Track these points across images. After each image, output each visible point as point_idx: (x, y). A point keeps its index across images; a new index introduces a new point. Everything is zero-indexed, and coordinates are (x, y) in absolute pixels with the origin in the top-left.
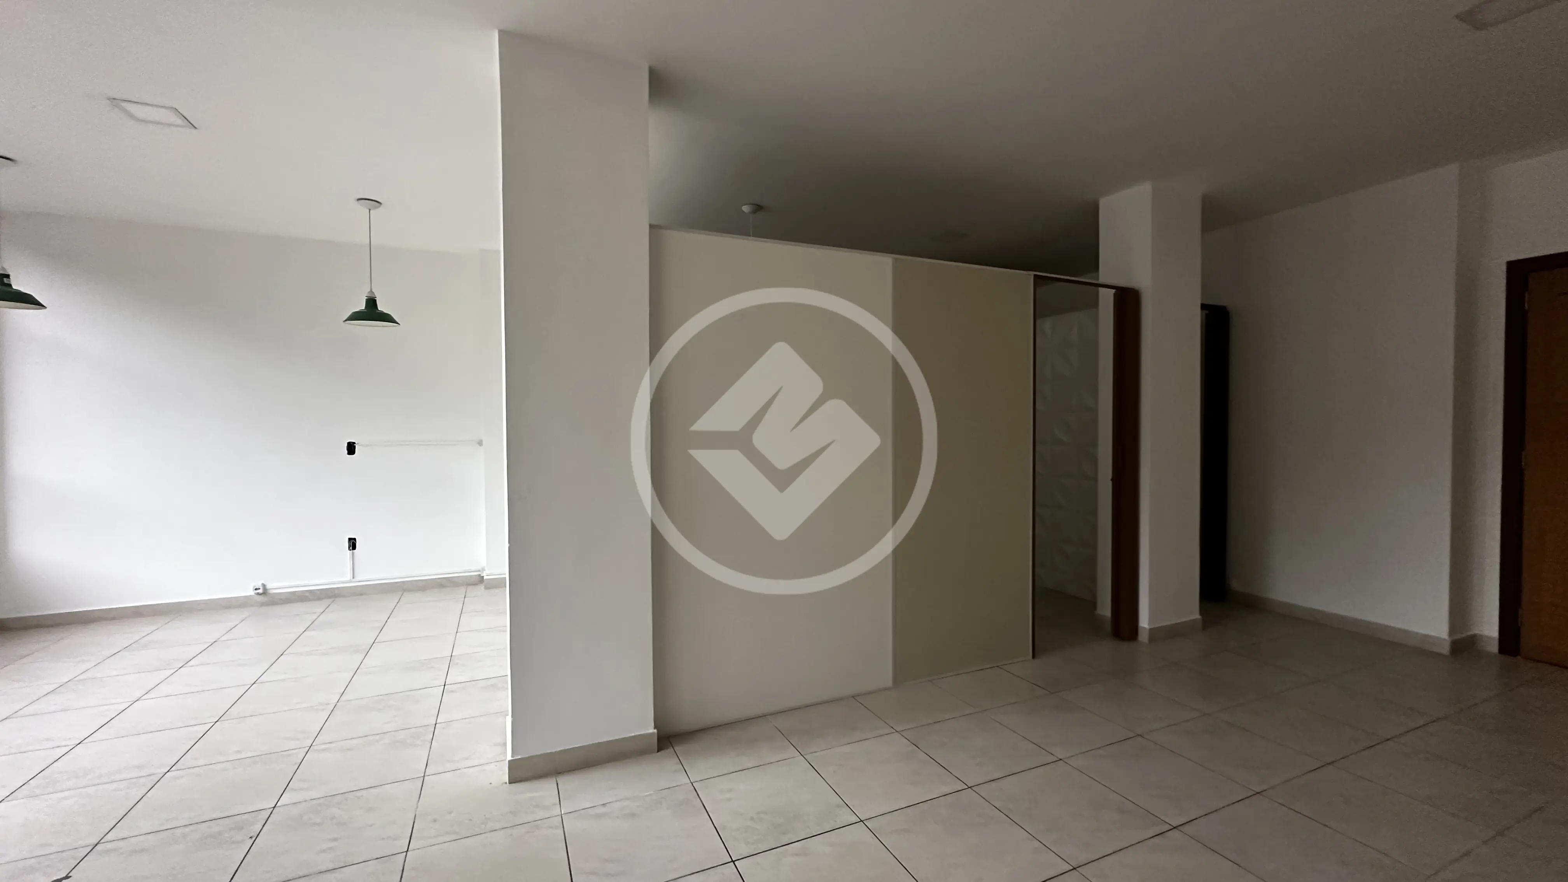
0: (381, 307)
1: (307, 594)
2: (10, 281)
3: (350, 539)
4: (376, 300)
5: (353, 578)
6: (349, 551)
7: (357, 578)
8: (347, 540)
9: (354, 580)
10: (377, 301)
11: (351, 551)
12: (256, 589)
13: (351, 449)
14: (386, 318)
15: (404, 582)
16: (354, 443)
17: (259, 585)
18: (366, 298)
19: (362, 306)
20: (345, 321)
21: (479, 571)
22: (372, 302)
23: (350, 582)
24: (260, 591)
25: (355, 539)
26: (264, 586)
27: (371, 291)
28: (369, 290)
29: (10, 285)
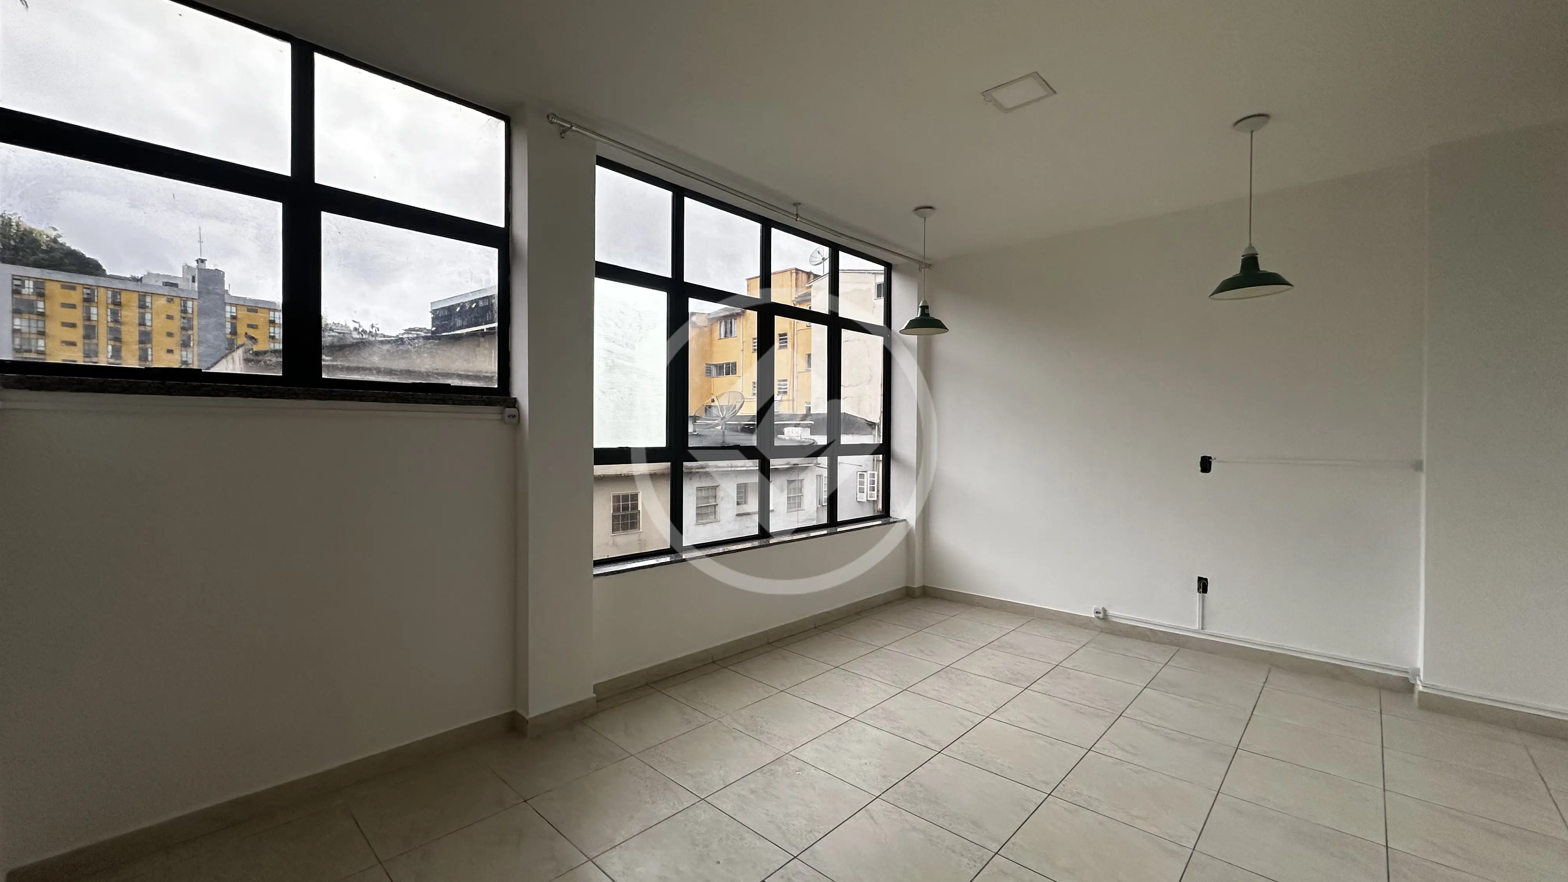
0: (1265, 266)
1: (1148, 633)
2: (928, 311)
3: (1200, 579)
4: (1257, 257)
5: (1202, 629)
6: (1198, 593)
7: (1208, 630)
8: (1197, 579)
9: (1202, 631)
10: (1259, 259)
11: (1201, 594)
12: (1097, 612)
13: (1206, 464)
14: (1274, 280)
15: (1271, 653)
16: (1210, 458)
17: (1100, 609)
18: (1243, 258)
19: (1235, 270)
20: (1213, 294)
21: (1407, 672)
22: (1250, 262)
23: (1194, 631)
24: (1101, 616)
25: (1206, 580)
26: (1105, 610)
27: (1251, 247)
28: (1247, 246)
29: (928, 314)
